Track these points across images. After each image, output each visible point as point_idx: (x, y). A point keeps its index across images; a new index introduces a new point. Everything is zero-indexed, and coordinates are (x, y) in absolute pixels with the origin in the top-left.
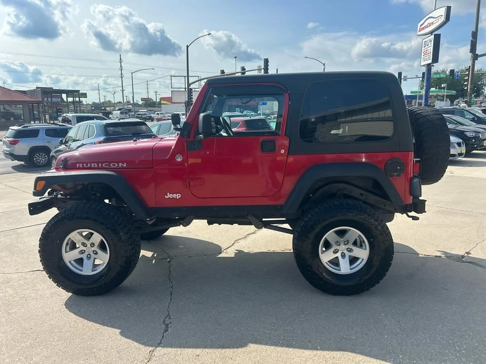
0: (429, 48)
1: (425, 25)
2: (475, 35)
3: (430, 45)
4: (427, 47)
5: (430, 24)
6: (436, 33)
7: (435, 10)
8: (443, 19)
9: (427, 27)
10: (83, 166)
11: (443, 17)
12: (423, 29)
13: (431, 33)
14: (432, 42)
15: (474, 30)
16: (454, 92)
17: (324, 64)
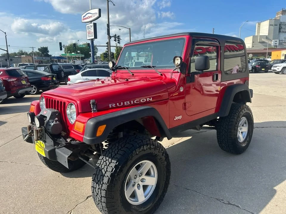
0: (91, 30)
1: (86, 16)
2: (108, 26)
3: (91, 29)
4: (89, 29)
5: (90, 17)
6: (94, 22)
7: (91, 9)
8: (97, 15)
9: (87, 18)
10: (116, 105)
11: (98, 14)
12: (85, 19)
13: (91, 22)
14: (93, 27)
15: (108, 23)
16: (83, 56)
17: (5, 33)
